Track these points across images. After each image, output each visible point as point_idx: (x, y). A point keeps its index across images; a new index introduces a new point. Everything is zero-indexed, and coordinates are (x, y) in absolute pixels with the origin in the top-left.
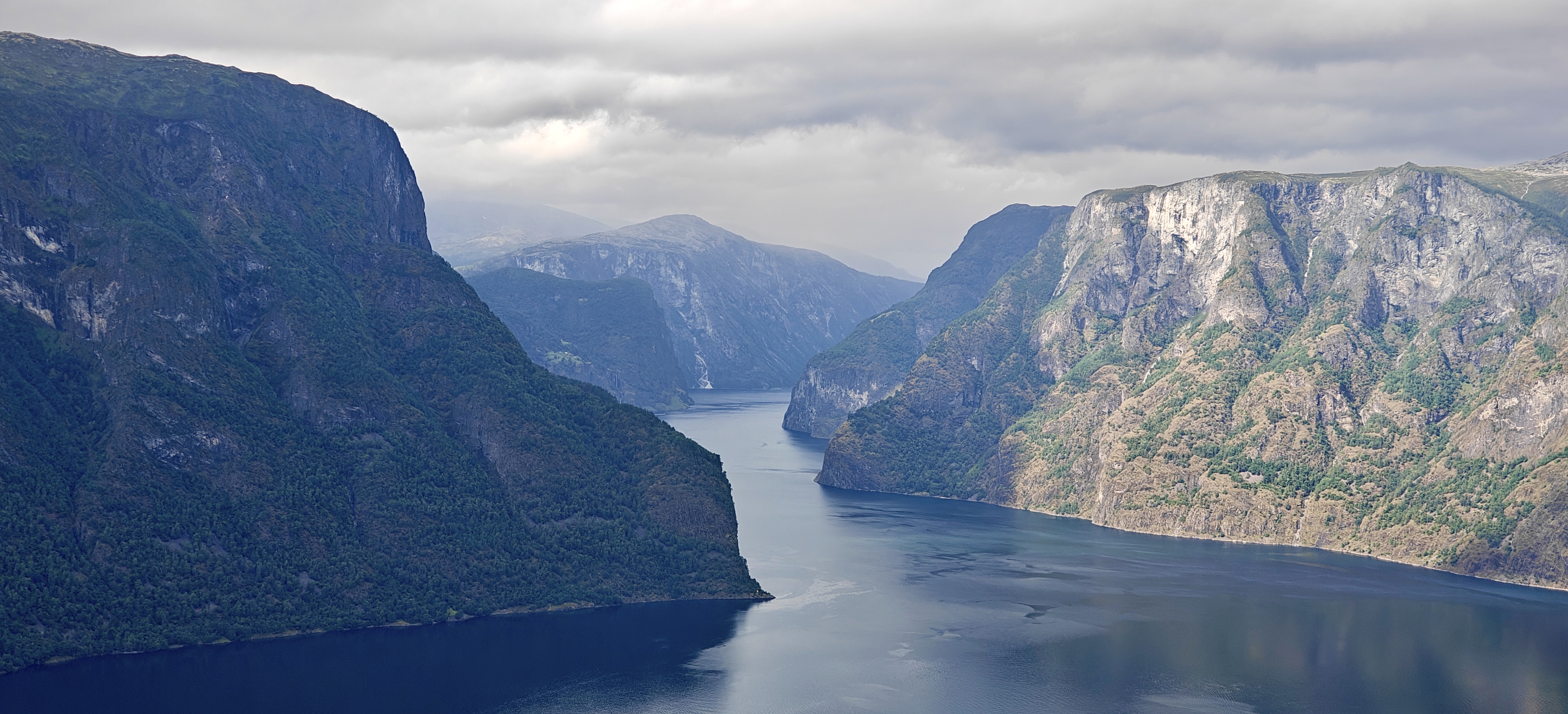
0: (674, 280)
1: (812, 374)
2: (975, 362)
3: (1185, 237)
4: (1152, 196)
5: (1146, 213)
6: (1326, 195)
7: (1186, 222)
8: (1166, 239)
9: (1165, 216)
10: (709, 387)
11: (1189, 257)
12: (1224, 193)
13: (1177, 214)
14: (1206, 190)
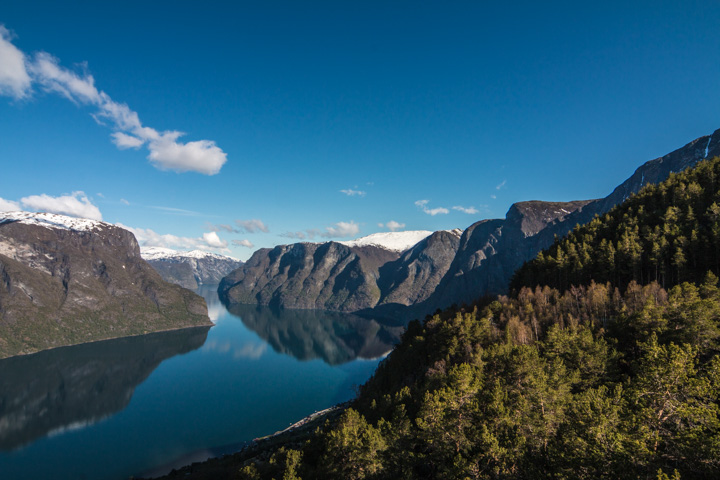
13: (292, 250)
14: (297, 245)
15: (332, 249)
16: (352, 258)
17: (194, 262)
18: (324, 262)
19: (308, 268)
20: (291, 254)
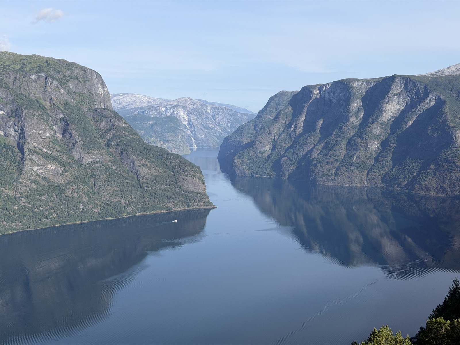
5: (320, 92)
7: (331, 94)
9: (326, 92)
10: (196, 147)
11: (333, 104)
12: (342, 85)
13: (329, 92)
14: (337, 84)
15: (396, 88)
16: (430, 102)
17: (183, 115)
18: (381, 111)
19: (354, 121)
20: (327, 99)
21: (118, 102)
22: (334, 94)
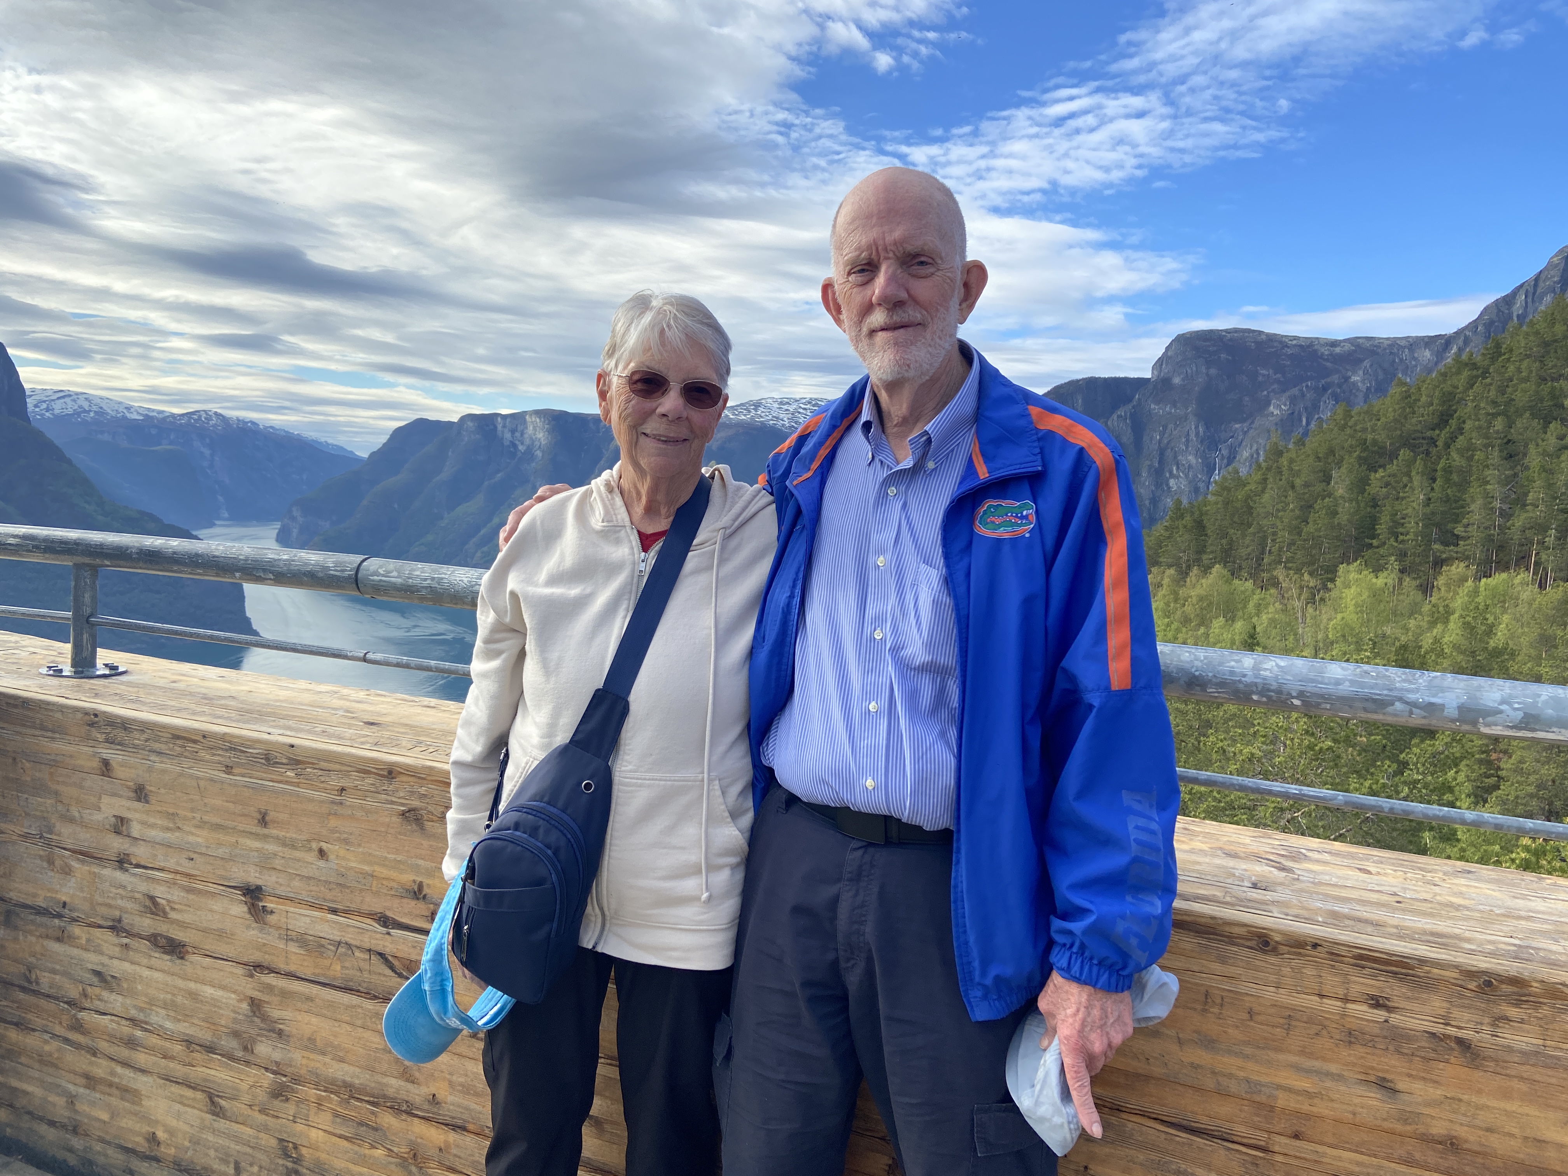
0: (202, 449)
1: (294, 509)
2: (396, 506)
3: (517, 442)
4: (499, 419)
5: (496, 427)
6: (591, 425)
7: (518, 434)
8: (507, 443)
9: (506, 430)
10: (226, 515)
11: (519, 454)
12: (538, 420)
20: (508, 443)
21: (44, 406)
22: (522, 434)
